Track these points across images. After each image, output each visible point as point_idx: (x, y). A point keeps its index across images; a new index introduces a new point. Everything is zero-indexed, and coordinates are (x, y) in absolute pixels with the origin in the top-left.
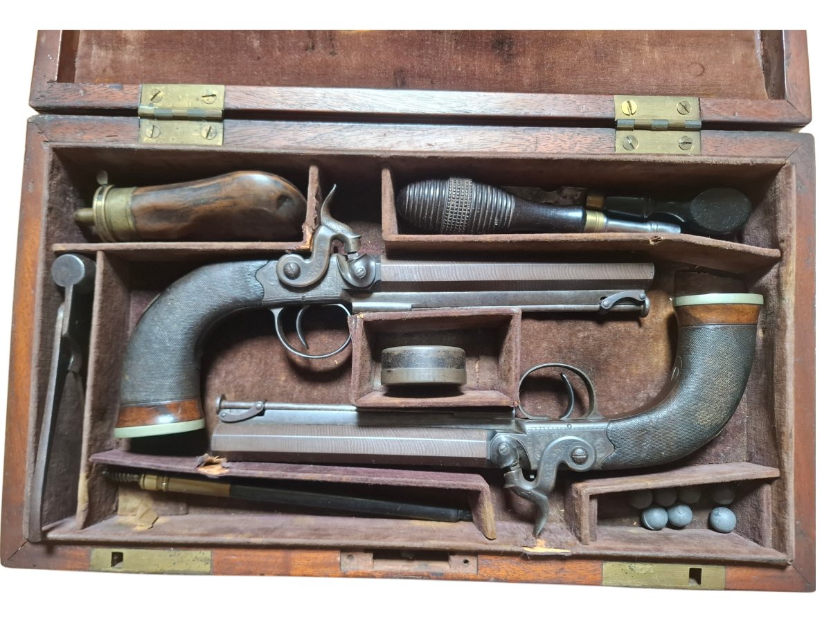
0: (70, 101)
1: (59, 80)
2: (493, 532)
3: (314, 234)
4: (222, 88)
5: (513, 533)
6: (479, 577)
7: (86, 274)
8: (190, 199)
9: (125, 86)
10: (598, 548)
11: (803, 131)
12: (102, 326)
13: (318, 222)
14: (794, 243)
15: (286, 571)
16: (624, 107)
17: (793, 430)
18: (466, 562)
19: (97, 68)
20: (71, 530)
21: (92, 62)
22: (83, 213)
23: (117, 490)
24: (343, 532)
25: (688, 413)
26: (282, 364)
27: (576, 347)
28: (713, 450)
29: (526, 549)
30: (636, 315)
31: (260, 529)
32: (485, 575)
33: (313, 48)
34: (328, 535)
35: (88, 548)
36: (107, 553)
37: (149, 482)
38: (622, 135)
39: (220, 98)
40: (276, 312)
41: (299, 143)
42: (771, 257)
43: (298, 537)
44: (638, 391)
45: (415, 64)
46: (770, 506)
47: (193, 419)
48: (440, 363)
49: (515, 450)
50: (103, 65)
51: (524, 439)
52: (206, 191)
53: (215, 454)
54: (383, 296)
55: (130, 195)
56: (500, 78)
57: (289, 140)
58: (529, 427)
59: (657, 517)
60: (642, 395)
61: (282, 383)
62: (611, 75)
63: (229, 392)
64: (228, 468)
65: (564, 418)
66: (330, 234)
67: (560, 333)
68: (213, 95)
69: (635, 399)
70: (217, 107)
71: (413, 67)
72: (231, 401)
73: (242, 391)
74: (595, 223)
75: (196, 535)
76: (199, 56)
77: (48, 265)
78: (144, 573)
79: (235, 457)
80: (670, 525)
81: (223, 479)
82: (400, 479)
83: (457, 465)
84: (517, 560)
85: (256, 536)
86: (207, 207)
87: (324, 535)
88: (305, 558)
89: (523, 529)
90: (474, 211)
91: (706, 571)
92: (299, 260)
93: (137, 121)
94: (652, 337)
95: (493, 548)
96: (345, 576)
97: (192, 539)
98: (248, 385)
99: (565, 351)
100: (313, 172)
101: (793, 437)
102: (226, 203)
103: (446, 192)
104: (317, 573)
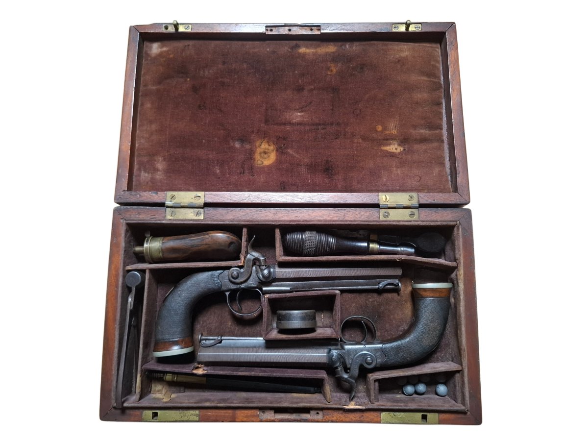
0: (133, 199)
1: (128, 190)
2: (330, 399)
3: (245, 258)
4: (203, 193)
5: (340, 399)
6: (324, 421)
7: (141, 280)
8: (189, 244)
9: (159, 193)
10: (378, 405)
11: (465, 207)
12: (148, 303)
13: (247, 253)
14: (462, 261)
15: (233, 420)
16: (384, 198)
17: (466, 348)
18: (318, 413)
19: (144, 182)
20: (134, 402)
21: (141, 179)
22: (138, 249)
23: (151, 382)
24: (260, 400)
25: (418, 340)
26: (229, 317)
27: (369, 306)
28: (436, 356)
29: (344, 406)
30: (396, 290)
31: (221, 399)
32: (327, 419)
33: (244, 173)
34: (253, 402)
35: (141, 410)
36: (149, 413)
37: (168, 377)
38: (382, 211)
39: (202, 197)
40: (227, 294)
41: (238, 217)
42: (453, 267)
43: (239, 403)
44: (399, 327)
45: (290, 180)
46: (460, 384)
47: (189, 347)
48: (303, 318)
49: (340, 359)
50: (147, 180)
51: (344, 353)
52: (196, 241)
53: (199, 363)
54: (277, 284)
55: (161, 242)
56: (328, 185)
57: (234, 216)
58: (347, 347)
59: (410, 389)
60: (401, 329)
61: (229, 326)
62: (378, 182)
63: (204, 331)
64: (206, 370)
65: (363, 342)
66: (252, 258)
67: (361, 299)
68: (200, 196)
69: (398, 330)
70: (201, 202)
71: (289, 181)
72: (206, 336)
73: (211, 331)
74: (373, 248)
75: (192, 403)
76: (192, 177)
77: (124, 277)
78: (168, 422)
79: (208, 364)
80: (416, 393)
81: (203, 376)
82: (286, 374)
83: (313, 366)
84: (341, 412)
85: (220, 403)
86: (197, 248)
87: (251, 402)
88: (243, 413)
89: (345, 396)
90: (317, 246)
91: (430, 416)
92: (238, 270)
93: (164, 209)
94: (404, 301)
95: (329, 406)
96: (261, 421)
97: (191, 405)
98: (213, 327)
99: (364, 308)
100: (245, 231)
101: (466, 351)
102: (206, 246)
103: (304, 237)
104: (248, 420)
